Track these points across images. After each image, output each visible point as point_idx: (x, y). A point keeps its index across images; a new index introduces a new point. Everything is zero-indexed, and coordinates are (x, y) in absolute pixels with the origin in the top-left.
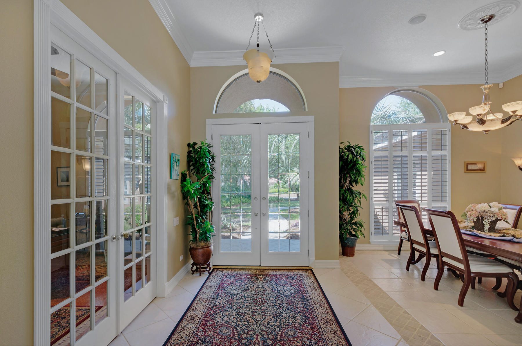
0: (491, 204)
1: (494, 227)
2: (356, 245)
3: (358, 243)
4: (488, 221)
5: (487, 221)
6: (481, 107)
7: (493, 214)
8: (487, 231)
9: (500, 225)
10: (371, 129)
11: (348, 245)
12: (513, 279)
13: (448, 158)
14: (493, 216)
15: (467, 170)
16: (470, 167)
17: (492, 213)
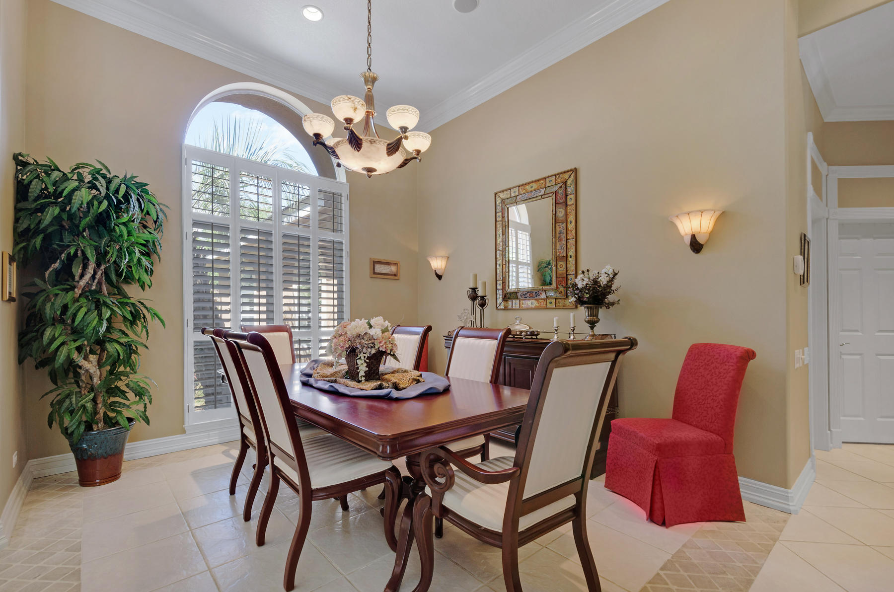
0: (372, 322)
1: (376, 369)
2: (126, 447)
3: (129, 442)
4: (365, 357)
5: (362, 358)
6: (348, 100)
7: (373, 341)
8: (363, 378)
9: (388, 364)
10: (185, 155)
11: (89, 453)
12: (391, 484)
13: (346, 247)
14: (372, 345)
15: (374, 273)
16: (379, 268)
17: (372, 338)
